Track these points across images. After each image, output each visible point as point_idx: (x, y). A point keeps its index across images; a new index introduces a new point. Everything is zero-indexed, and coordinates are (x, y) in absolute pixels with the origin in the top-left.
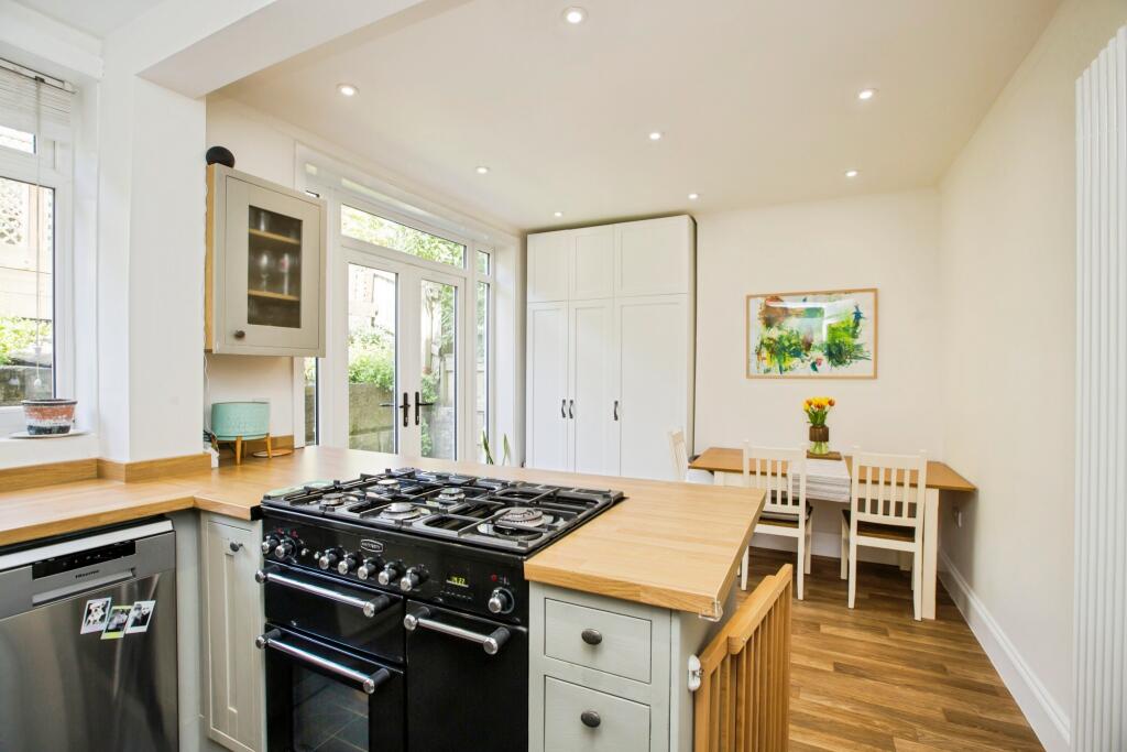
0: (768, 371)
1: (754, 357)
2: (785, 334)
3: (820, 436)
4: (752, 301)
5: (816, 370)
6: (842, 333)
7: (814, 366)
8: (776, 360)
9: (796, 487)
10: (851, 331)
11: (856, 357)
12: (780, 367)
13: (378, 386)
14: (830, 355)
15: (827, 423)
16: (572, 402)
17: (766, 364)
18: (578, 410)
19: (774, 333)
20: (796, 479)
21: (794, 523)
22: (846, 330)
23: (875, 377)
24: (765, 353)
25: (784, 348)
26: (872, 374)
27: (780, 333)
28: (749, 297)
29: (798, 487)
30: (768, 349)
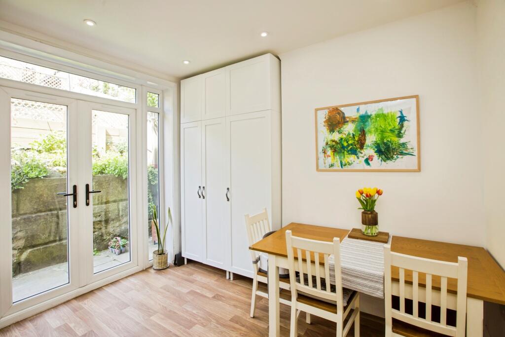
0: (332, 165)
1: (321, 155)
2: (344, 136)
3: (369, 221)
4: (319, 112)
5: (369, 164)
6: (390, 134)
7: (367, 161)
8: (338, 157)
9: (333, 276)
10: (396, 132)
11: (402, 154)
12: (341, 162)
13: (117, 176)
14: (379, 152)
15: (376, 209)
16: (204, 188)
17: (330, 160)
18: (208, 193)
19: (336, 136)
20: (332, 269)
21: (331, 306)
22: (392, 131)
23: (419, 170)
24: (330, 152)
25: (343, 147)
26: (416, 168)
27: (340, 136)
28: (317, 110)
29: (334, 276)
30: (331, 149)
